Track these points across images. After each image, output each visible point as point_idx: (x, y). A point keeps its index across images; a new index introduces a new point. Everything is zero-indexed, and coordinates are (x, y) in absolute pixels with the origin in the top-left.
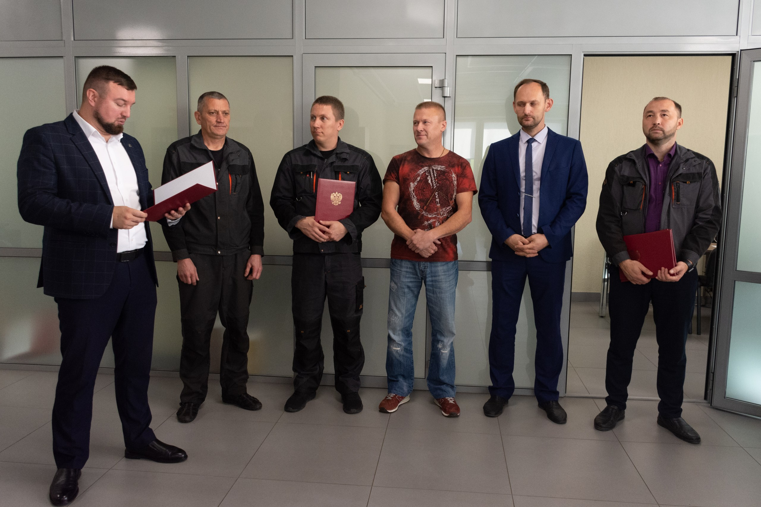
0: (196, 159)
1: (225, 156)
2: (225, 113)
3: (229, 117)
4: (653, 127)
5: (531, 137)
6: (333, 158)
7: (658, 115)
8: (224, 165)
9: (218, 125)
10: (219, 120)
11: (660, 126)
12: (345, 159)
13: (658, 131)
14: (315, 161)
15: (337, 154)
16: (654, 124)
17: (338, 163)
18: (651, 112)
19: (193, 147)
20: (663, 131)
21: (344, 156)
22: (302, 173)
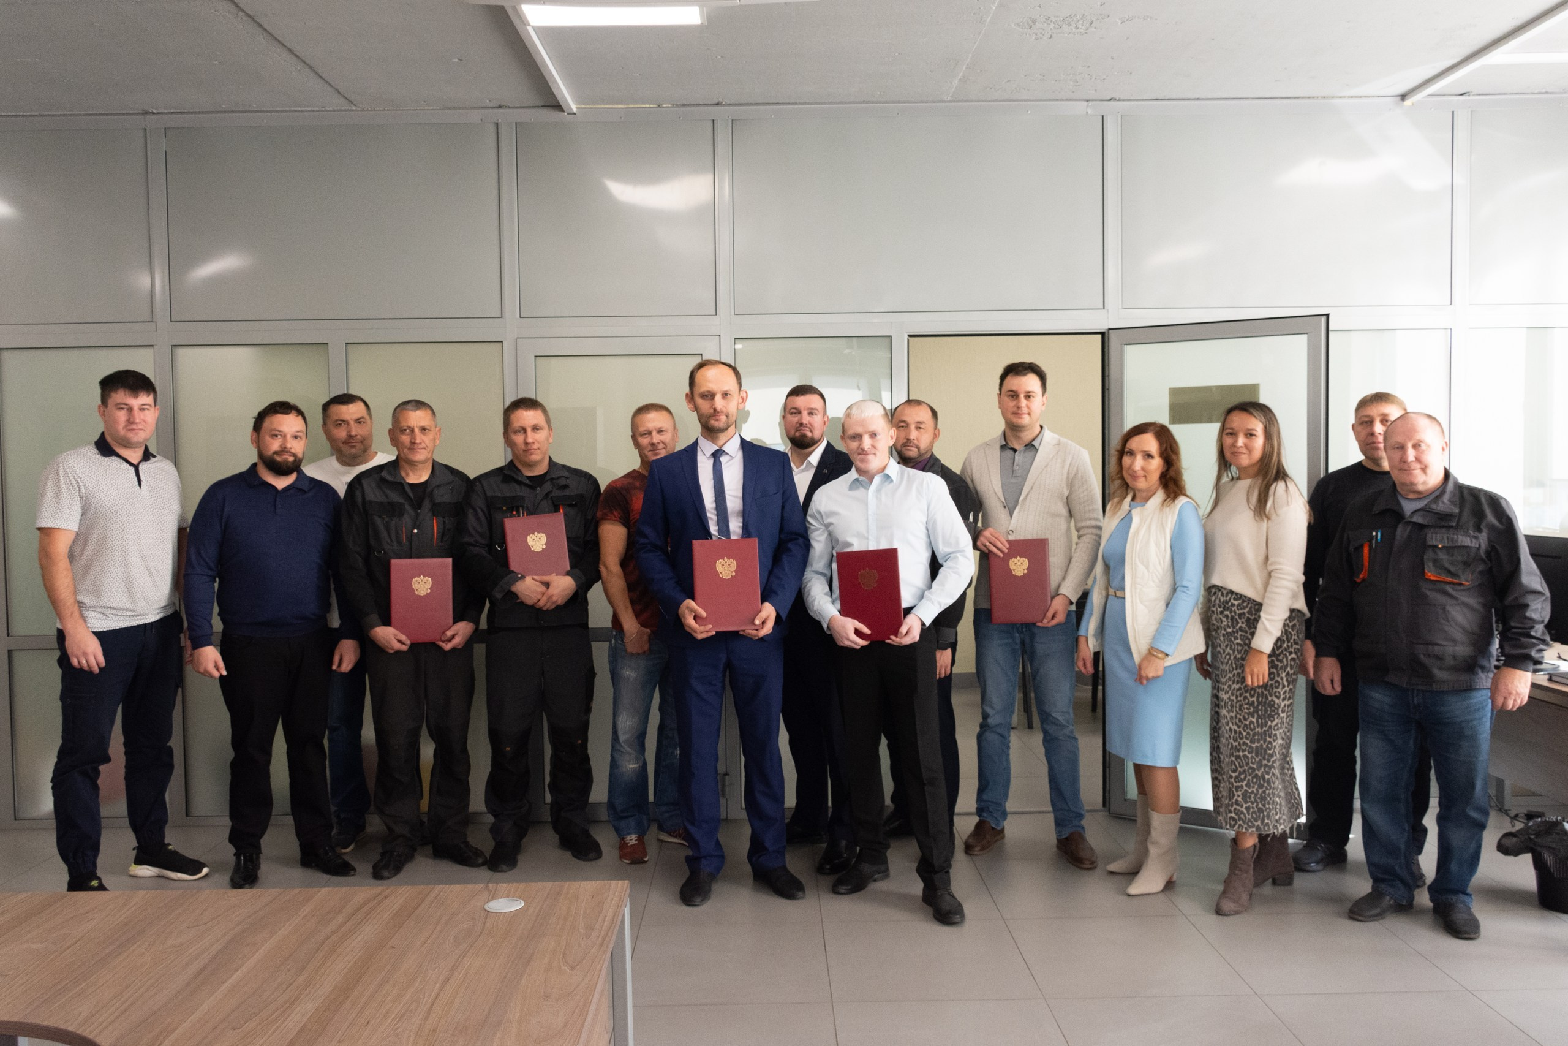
0: (387, 496)
1: (428, 490)
2: (423, 429)
3: (431, 435)
4: (905, 443)
5: (718, 448)
6: (547, 487)
7: (913, 427)
8: (427, 504)
9: (412, 447)
10: (413, 441)
11: (915, 442)
12: (566, 487)
13: (913, 448)
14: (523, 492)
15: (552, 479)
16: (908, 439)
17: (557, 493)
18: (904, 422)
19: (383, 480)
20: (919, 449)
21: (563, 482)
22: (505, 508)
